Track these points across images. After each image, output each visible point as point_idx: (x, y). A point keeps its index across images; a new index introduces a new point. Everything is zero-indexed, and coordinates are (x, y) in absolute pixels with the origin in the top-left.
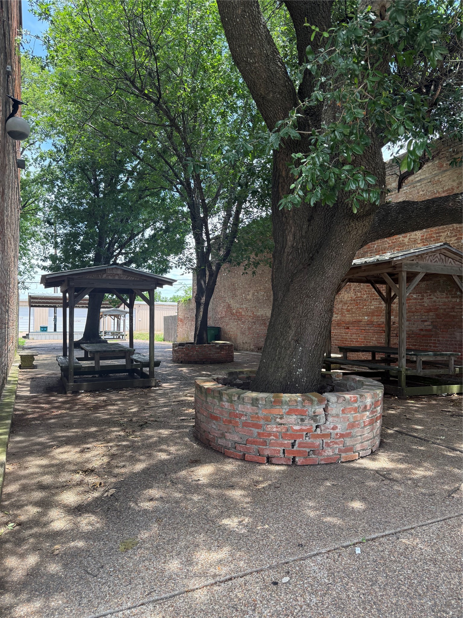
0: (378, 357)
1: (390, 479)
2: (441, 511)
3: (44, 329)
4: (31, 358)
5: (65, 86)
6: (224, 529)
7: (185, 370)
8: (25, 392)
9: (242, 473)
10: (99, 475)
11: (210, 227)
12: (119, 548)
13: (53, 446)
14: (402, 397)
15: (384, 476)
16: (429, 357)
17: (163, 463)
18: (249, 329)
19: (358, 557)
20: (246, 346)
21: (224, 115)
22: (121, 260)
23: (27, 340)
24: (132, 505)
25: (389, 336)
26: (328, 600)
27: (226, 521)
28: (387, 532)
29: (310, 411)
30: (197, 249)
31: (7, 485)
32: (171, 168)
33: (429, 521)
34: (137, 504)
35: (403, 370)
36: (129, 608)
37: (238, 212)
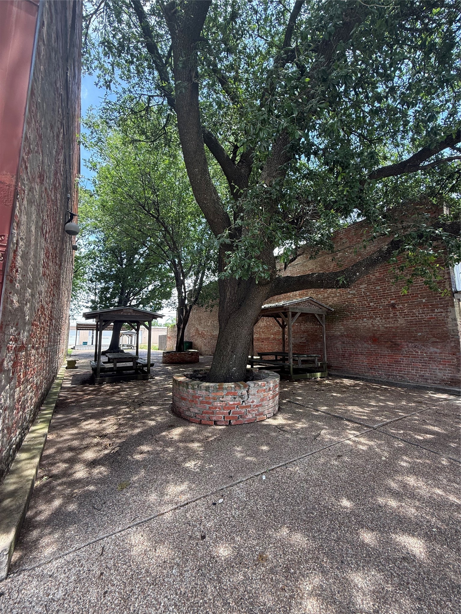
0: (279, 358)
1: (283, 431)
2: (310, 449)
3: (85, 343)
4: (74, 362)
5: (104, 206)
6: (186, 470)
7: (169, 368)
8: (68, 384)
9: (198, 432)
10: (110, 438)
11: (186, 285)
12: (117, 488)
13: (81, 420)
14: (292, 381)
15: (280, 429)
16: (305, 357)
17: (152, 428)
18: (209, 342)
19: (264, 482)
20: (207, 353)
21: (194, 226)
22: (134, 303)
23: (73, 350)
24: (129, 457)
25: (284, 346)
26: (245, 512)
27: (187, 465)
28: (280, 464)
29: (239, 393)
30: (179, 297)
31: (47, 449)
32: (165, 253)
33: (304, 456)
34: (132, 457)
35: (291, 365)
36: (120, 532)
37: (202, 277)
